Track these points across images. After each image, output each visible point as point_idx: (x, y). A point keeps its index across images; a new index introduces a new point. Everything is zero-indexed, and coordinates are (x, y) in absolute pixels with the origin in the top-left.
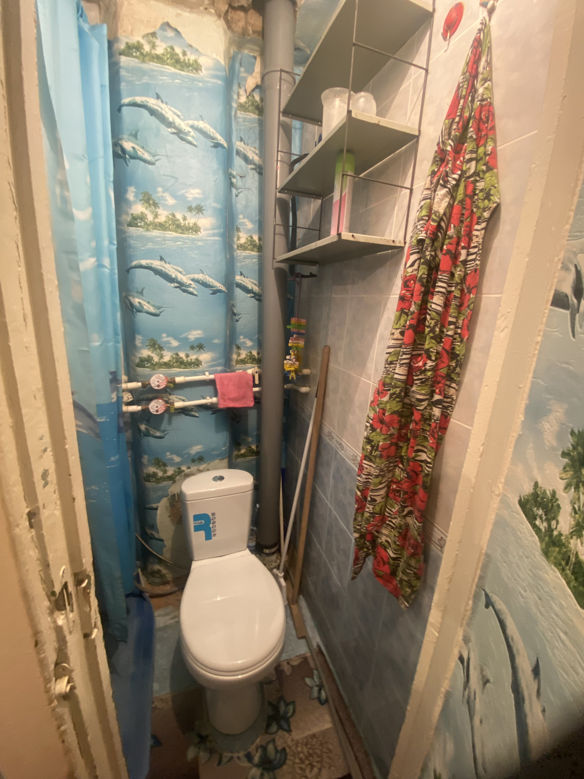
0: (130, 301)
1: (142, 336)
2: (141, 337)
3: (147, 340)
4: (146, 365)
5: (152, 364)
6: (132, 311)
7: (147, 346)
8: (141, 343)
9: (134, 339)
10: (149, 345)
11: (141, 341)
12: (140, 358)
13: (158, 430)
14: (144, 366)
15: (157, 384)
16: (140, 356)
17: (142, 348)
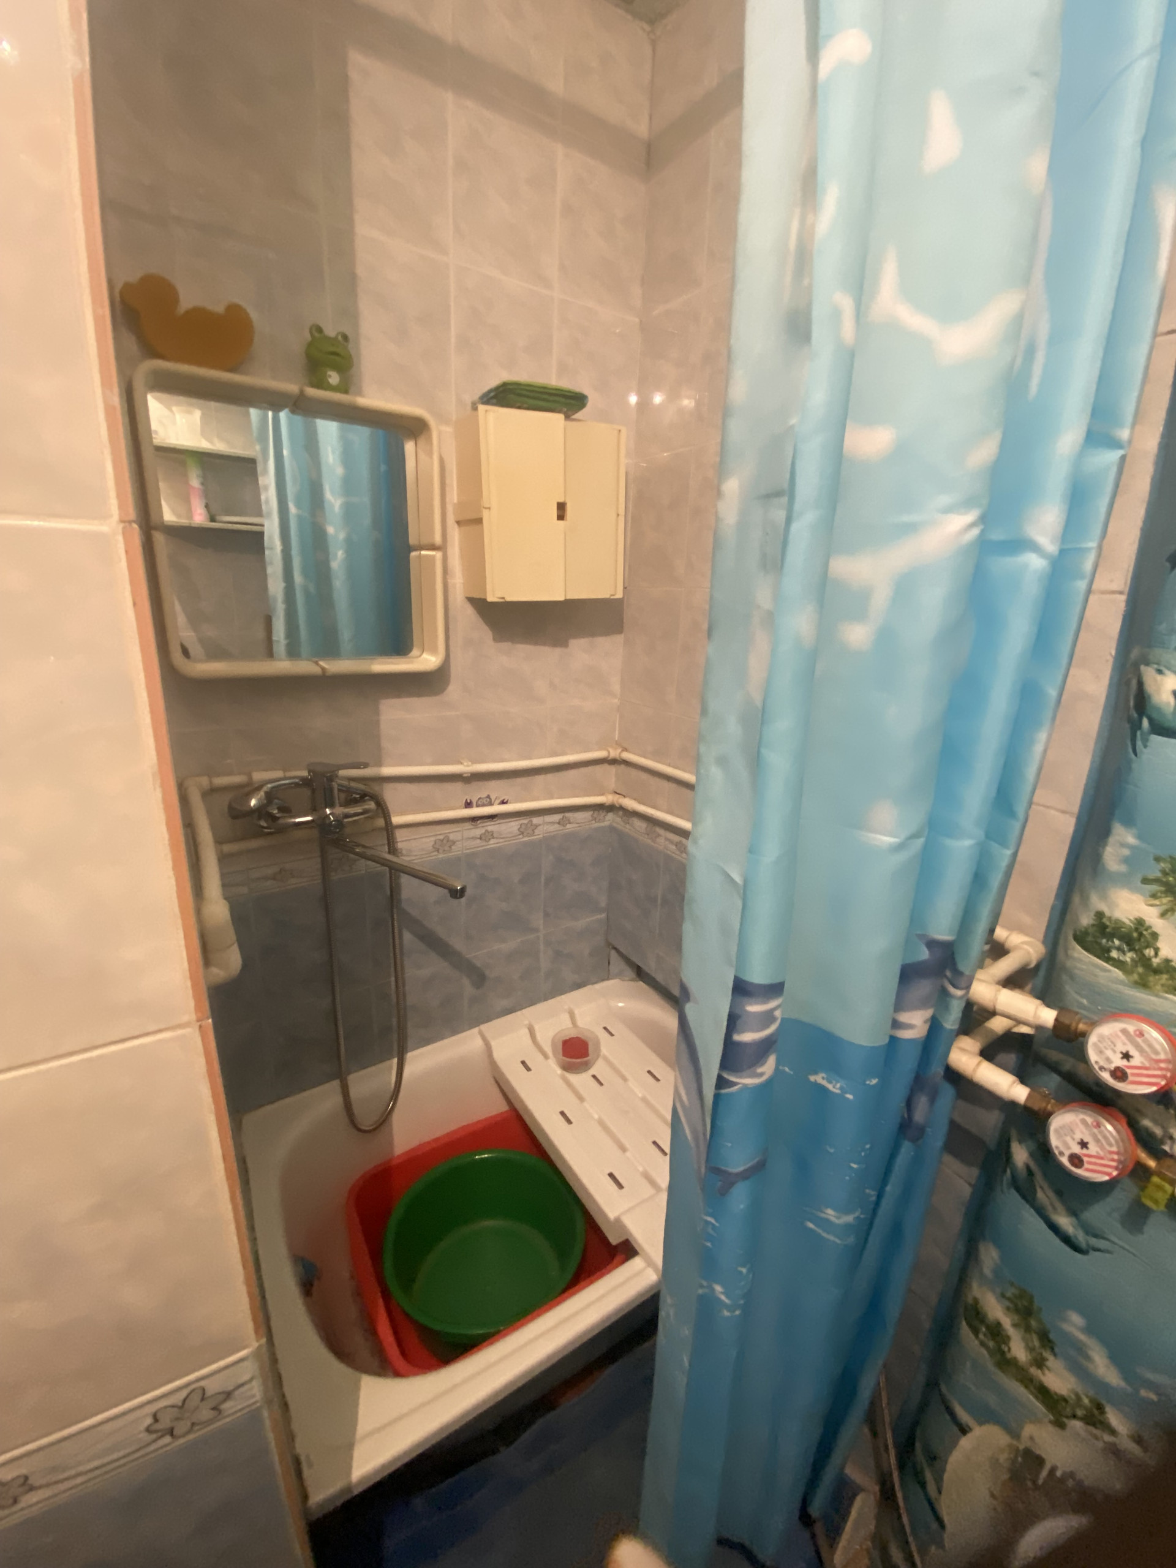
0: (1140, 684)
1: (1139, 837)
2: (1131, 840)
3: (1157, 859)
4: (1114, 954)
5: (1145, 962)
6: (1136, 726)
7: (1146, 881)
8: (1126, 860)
9: (1105, 833)
10: (1156, 881)
11: (1126, 852)
12: (1100, 915)
13: (1073, 1213)
14: (1103, 954)
15: (1118, 1062)
16: (1103, 907)
17: (1123, 881)
